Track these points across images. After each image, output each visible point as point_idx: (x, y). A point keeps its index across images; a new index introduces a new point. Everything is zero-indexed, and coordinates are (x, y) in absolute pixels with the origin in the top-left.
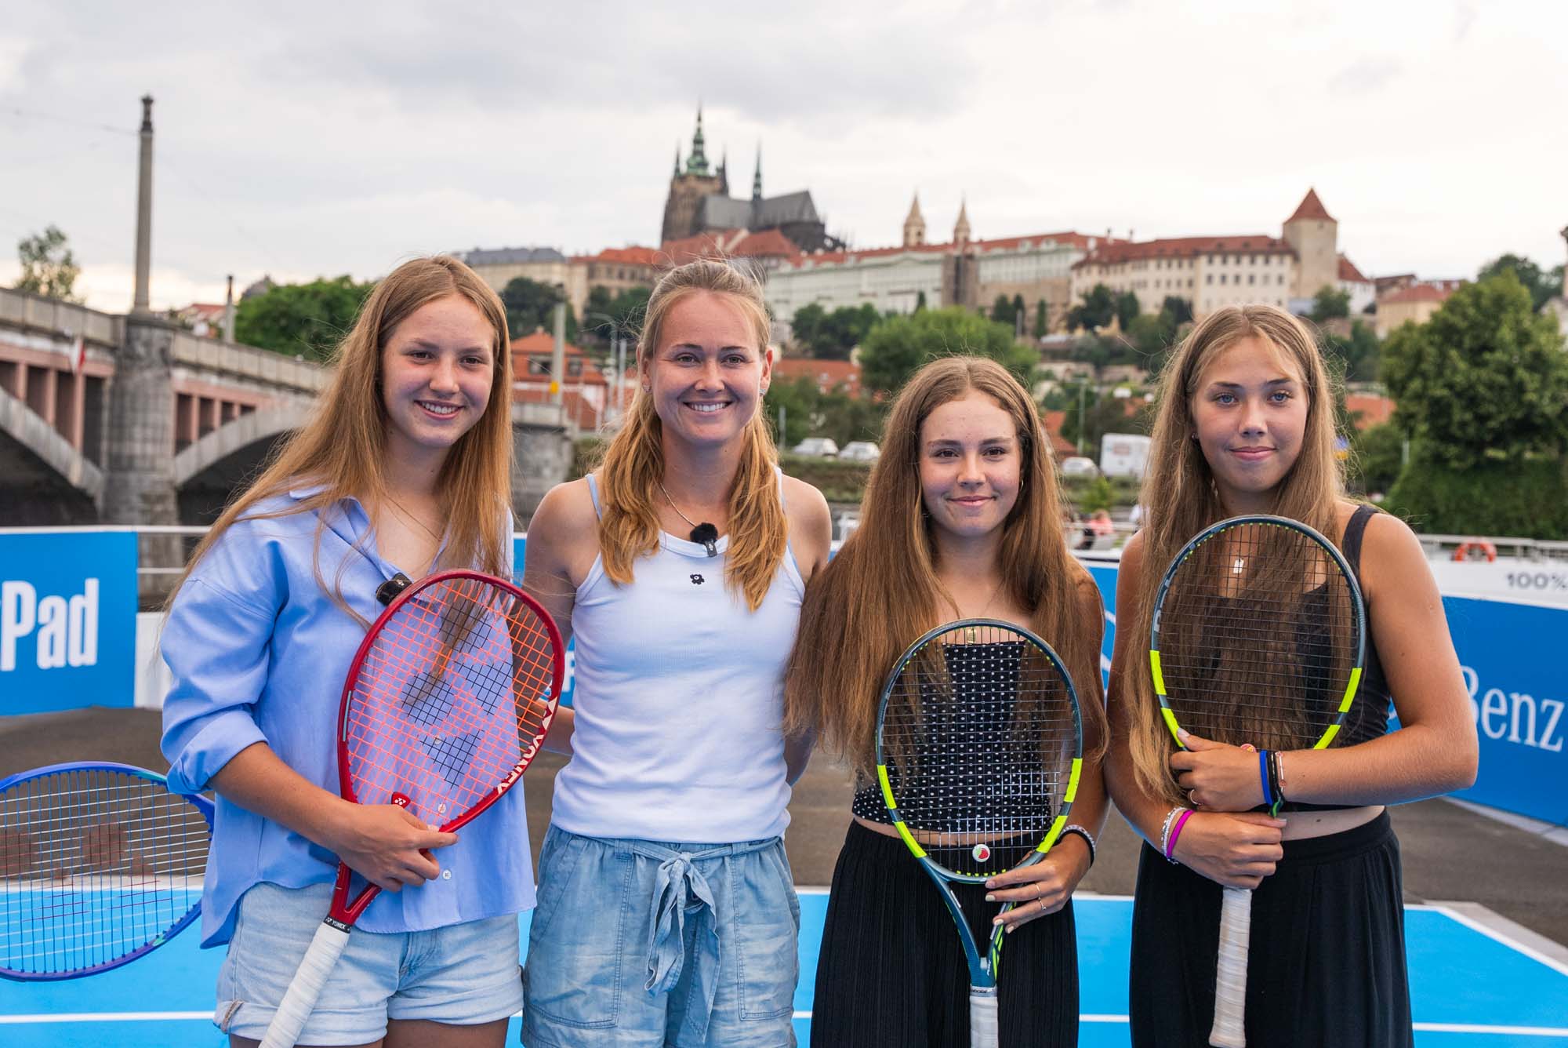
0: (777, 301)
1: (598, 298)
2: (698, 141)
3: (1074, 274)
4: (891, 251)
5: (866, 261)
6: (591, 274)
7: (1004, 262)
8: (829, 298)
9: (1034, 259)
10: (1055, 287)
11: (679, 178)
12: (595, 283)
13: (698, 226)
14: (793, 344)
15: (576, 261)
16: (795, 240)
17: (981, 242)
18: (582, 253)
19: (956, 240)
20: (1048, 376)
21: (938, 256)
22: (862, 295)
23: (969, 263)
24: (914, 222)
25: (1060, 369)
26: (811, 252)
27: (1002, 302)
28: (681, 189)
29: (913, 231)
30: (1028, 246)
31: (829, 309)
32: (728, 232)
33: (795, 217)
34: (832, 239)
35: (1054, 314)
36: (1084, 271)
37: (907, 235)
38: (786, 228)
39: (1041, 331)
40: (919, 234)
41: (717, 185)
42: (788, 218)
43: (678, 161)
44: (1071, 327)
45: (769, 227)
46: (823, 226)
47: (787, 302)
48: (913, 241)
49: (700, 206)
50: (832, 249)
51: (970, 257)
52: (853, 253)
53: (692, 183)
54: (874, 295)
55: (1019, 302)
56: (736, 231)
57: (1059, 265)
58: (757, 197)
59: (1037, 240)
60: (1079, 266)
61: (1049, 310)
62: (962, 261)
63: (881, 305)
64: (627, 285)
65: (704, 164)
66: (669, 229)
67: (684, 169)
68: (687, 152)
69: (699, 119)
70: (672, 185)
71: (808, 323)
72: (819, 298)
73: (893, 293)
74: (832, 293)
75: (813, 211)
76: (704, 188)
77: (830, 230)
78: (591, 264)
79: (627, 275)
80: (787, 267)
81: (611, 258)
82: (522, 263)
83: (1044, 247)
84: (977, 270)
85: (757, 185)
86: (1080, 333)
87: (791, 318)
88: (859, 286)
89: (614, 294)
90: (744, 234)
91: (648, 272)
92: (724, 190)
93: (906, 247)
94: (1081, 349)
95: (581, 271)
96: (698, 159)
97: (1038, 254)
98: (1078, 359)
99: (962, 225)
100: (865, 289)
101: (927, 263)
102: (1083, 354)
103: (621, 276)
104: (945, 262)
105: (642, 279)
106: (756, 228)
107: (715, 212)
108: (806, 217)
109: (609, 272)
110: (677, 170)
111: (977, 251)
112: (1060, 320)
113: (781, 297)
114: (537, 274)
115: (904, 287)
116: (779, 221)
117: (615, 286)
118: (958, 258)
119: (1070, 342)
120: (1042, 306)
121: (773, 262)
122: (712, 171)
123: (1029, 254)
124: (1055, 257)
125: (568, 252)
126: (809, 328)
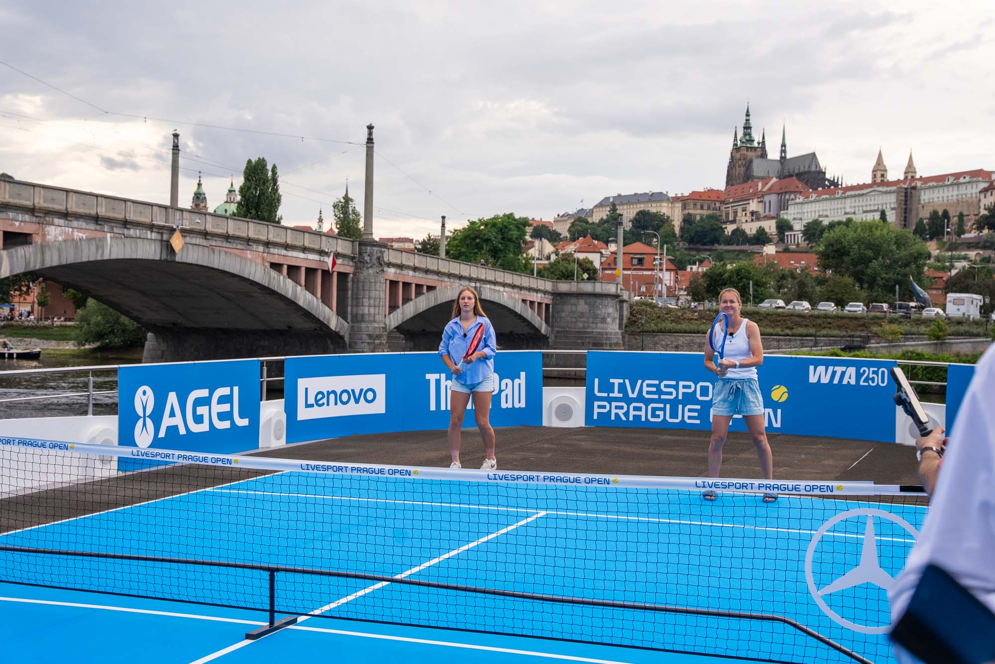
0: (794, 219)
1: (688, 220)
2: (747, 128)
3: (982, 196)
4: (865, 186)
5: (848, 193)
6: (684, 207)
7: (936, 190)
8: (827, 216)
9: (955, 188)
10: (969, 204)
11: (736, 149)
12: (686, 212)
13: (748, 177)
14: (804, 244)
15: (676, 199)
16: (806, 183)
17: (921, 178)
18: (679, 195)
19: (906, 178)
20: (965, 258)
21: (894, 188)
22: (846, 213)
23: (913, 192)
24: (879, 168)
25: (972, 254)
26: (815, 189)
27: (934, 214)
28: (738, 156)
29: (879, 174)
30: (951, 179)
31: (826, 222)
32: (765, 179)
33: (806, 170)
34: (829, 181)
35: (969, 220)
36: (989, 193)
37: (874, 176)
38: (800, 176)
39: (961, 231)
40: (882, 176)
41: (759, 152)
42: (802, 170)
43: (735, 139)
44: (980, 228)
45: (791, 176)
46: (824, 173)
47: (801, 219)
48: (879, 180)
49: (749, 165)
50: (829, 187)
51: (914, 188)
52: (842, 189)
53: (745, 152)
54: (854, 213)
55: (946, 214)
56: (770, 178)
57: (972, 191)
58: (783, 158)
59: (957, 176)
60: (985, 191)
61: (965, 218)
62: (909, 190)
63: (858, 218)
64: (705, 212)
65: (751, 141)
66: (730, 179)
67: (739, 143)
68: (740, 135)
69: (748, 115)
70: (732, 153)
71: (813, 231)
72: (820, 216)
73: (865, 212)
74: (828, 213)
75: (817, 165)
76: (751, 154)
77: (828, 176)
78: (684, 201)
79: (706, 208)
80: (800, 199)
81: (696, 198)
82: (643, 202)
83: (962, 180)
84: (919, 197)
85: (783, 151)
86: (986, 231)
87: (803, 229)
88: (845, 208)
89: (698, 218)
90: (774, 180)
91: (718, 204)
92: (764, 155)
93: (874, 183)
94: (986, 241)
95: (679, 205)
96: (748, 138)
97: (958, 184)
98: (984, 248)
99: (910, 168)
100: (848, 210)
101: (886, 193)
102: (987, 244)
103: (702, 208)
104: (898, 192)
105: (715, 209)
106: (782, 176)
107: (758, 168)
108: (813, 169)
109: (695, 205)
110: (735, 145)
111: (919, 184)
112: (974, 224)
113: (796, 216)
114: (653, 209)
115: (872, 208)
116: (797, 171)
117: (698, 213)
118: (906, 189)
119: (979, 237)
120: (961, 216)
121: (792, 196)
122: (756, 145)
123: (952, 185)
124: (969, 186)
125: (671, 194)
126: (814, 234)
